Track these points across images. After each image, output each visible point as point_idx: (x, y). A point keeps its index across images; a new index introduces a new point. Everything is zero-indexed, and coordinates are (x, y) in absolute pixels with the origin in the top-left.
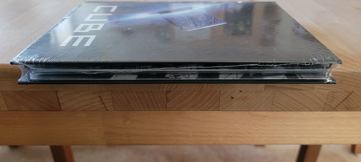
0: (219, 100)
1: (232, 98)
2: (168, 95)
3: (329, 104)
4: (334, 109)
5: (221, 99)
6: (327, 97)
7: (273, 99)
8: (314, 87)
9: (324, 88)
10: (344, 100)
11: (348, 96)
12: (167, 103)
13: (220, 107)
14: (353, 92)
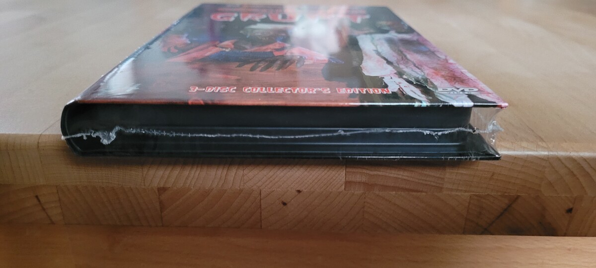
0: (260, 207)
1: (284, 204)
2: (163, 197)
3: (473, 219)
4: (486, 230)
5: (263, 206)
6: (469, 206)
7: (364, 207)
8: (441, 186)
9: (461, 189)
10: (502, 214)
11: (509, 206)
12: (161, 212)
13: (262, 221)
14: (518, 197)
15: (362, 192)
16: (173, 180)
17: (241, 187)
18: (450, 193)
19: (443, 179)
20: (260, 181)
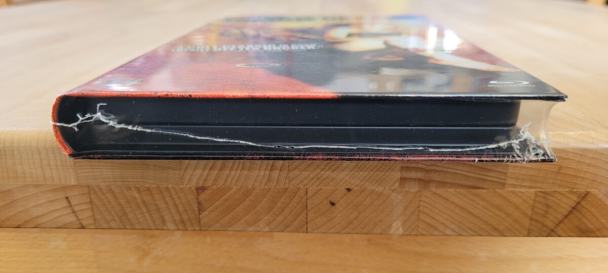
0: (307, 208)
1: (333, 204)
2: (202, 197)
3: (539, 219)
4: (551, 233)
5: (309, 207)
6: (533, 204)
7: (419, 206)
8: (503, 181)
9: (524, 184)
10: (571, 212)
11: (578, 203)
12: (199, 214)
13: (309, 224)
14: (587, 193)
15: (417, 189)
16: (214, 178)
17: (287, 186)
18: (513, 189)
19: (505, 174)
20: (306, 178)
